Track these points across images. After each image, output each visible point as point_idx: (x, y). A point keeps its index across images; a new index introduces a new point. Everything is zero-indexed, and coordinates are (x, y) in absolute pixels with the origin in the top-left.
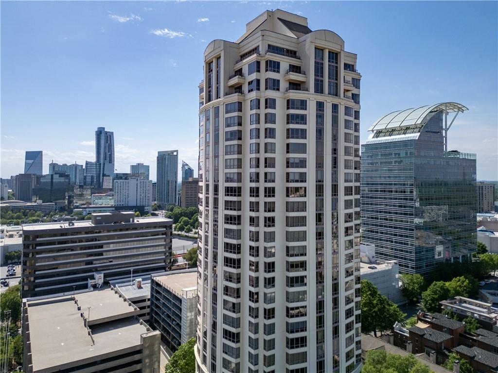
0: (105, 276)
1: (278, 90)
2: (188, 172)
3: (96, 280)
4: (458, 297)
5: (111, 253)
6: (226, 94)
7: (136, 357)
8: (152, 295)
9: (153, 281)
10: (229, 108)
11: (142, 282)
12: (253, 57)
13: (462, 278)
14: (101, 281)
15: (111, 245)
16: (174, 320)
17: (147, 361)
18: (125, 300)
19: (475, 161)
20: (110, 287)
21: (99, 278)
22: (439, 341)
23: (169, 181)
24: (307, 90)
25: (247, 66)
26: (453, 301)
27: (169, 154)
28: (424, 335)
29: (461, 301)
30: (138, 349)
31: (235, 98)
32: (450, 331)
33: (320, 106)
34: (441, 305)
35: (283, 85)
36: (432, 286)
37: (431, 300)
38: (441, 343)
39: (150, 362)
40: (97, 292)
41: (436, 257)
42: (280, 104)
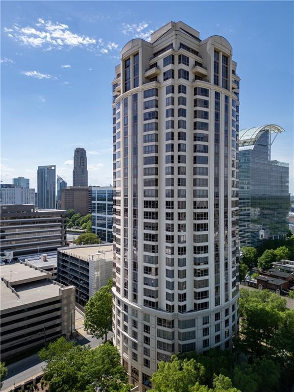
0: (15, 254)
1: (188, 79)
2: (63, 184)
3: (7, 257)
4: (282, 260)
5: (17, 236)
6: (144, 83)
7: (57, 306)
8: (59, 264)
9: (59, 253)
10: (147, 94)
11: (47, 257)
12: (168, 52)
13: (284, 247)
14: (11, 257)
15: (17, 230)
16: (81, 280)
17: (65, 308)
18: (36, 269)
19: (288, 168)
20: (19, 262)
21: (9, 255)
22: (279, 284)
23: (48, 191)
24: (208, 82)
25: (162, 61)
26: (280, 262)
27: (47, 169)
28: (268, 281)
29: (285, 263)
30: (58, 299)
31: (152, 85)
32: (284, 279)
33: (217, 95)
34: (272, 265)
35: (191, 76)
36: (265, 253)
37: (265, 262)
38: (280, 285)
39: (68, 309)
40: (8, 266)
41: (260, 238)
42: (190, 91)
